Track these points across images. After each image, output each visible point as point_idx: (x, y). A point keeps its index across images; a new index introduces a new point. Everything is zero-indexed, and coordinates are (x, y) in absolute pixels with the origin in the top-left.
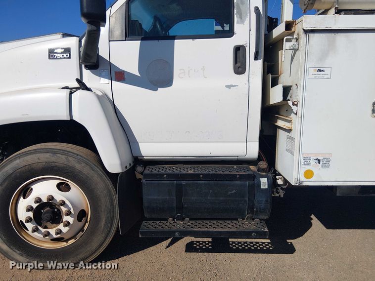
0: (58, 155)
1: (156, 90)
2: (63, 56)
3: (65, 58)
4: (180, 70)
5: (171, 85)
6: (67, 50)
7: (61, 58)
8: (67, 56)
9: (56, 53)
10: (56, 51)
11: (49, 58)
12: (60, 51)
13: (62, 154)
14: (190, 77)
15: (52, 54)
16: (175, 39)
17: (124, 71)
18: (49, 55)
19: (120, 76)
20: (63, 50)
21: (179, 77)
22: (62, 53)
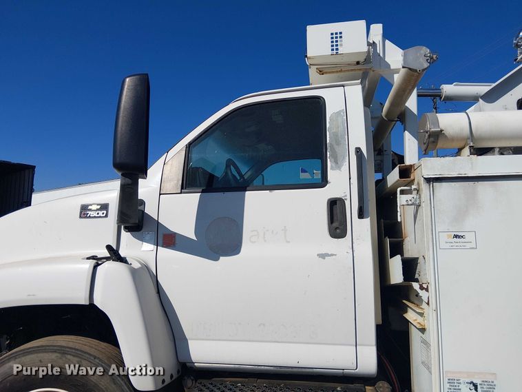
0: (69, 357)
1: (217, 259)
2: (98, 214)
3: (100, 217)
4: (252, 231)
5: (239, 253)
6: (104, 207)
7: (95, 217)
8: (103, 214)
9: (90, 210)
10: (90, 207)
11: (80, 217)
12: (94, 207)
13: (74, 356)
14: (265, 241)
15: (84, 211)
16: (246, 191)
17: (175, 234)
18: (81, 213)
19: (169, 240)
20: (99, 207)
21: (251, 242)
22: (98, 210)
